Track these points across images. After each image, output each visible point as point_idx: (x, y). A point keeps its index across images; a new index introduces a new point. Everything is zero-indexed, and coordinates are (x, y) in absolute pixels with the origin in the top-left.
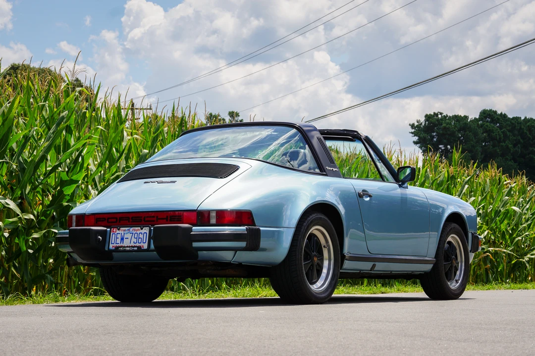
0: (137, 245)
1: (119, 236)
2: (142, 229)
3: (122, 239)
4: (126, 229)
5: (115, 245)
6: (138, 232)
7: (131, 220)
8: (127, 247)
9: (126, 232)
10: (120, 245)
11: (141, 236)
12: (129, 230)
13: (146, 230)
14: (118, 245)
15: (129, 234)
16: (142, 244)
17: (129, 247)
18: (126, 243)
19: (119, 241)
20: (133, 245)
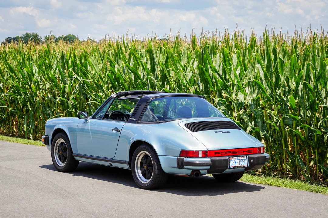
0: (243, 165)
1: (234, 161)
2: (243, 157)
3: (235, 163)
4: (236, 157)
5: (233, 166)
6: (242, 159)
7: (232, 153)
8: (238, 166)
9: (236, 159)
10: (235, 166)
11: (244, 161)
12: (237, 158)
13: (245, 158)
14: (234, 166)
15: (238, 160)
16: (244, 165)
17: (239, 166)
18: (238, 165)
19: (234, 164)
20: (241, 165)
